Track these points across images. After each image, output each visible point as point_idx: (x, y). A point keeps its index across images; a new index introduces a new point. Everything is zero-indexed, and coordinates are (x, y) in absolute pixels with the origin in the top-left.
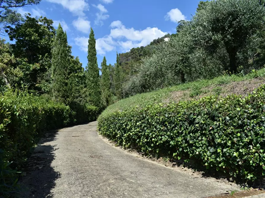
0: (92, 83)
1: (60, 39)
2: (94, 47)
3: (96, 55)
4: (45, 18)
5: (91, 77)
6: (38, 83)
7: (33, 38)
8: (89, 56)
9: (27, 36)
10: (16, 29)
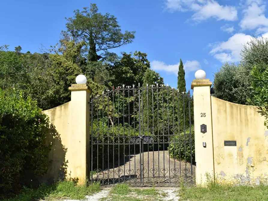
0: (181, 113)
1: (147, 81)
2: (184, 79)
3: (185, 86)
4: (139, 53)
5: (181, 107)
6: (133, 114)
7: (128, 75)
8: (178, 87)
9: (124, 73)
10: (114, 66)
